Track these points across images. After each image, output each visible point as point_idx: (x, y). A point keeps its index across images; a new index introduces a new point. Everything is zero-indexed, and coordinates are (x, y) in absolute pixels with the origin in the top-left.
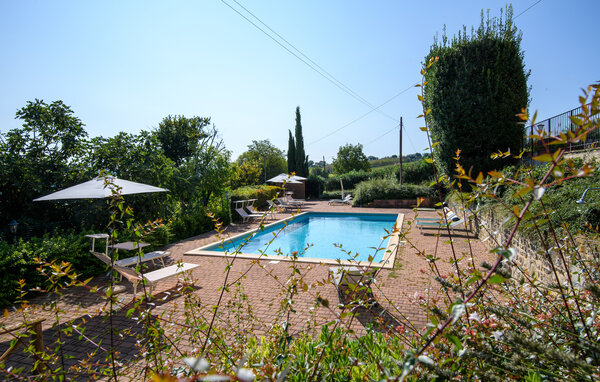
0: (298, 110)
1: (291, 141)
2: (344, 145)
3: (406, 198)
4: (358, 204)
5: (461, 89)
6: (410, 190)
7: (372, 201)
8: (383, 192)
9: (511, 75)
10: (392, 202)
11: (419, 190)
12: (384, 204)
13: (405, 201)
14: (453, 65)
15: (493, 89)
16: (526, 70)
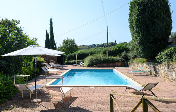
0: (51, 20)
1: (47, 35)
2: (66, 39)
3: (111, 63)
4: (89, 66)
5: (149, 16)
6: (113, 59)
7: (96, 64)
8: (100, 60)
9: (166, 12)
10: (105, 65)
11: (116, 59)
12: (101, 66)
13: (111, 64)
14: (144, 6)
15: (161, 17)
16: (171, 11)
